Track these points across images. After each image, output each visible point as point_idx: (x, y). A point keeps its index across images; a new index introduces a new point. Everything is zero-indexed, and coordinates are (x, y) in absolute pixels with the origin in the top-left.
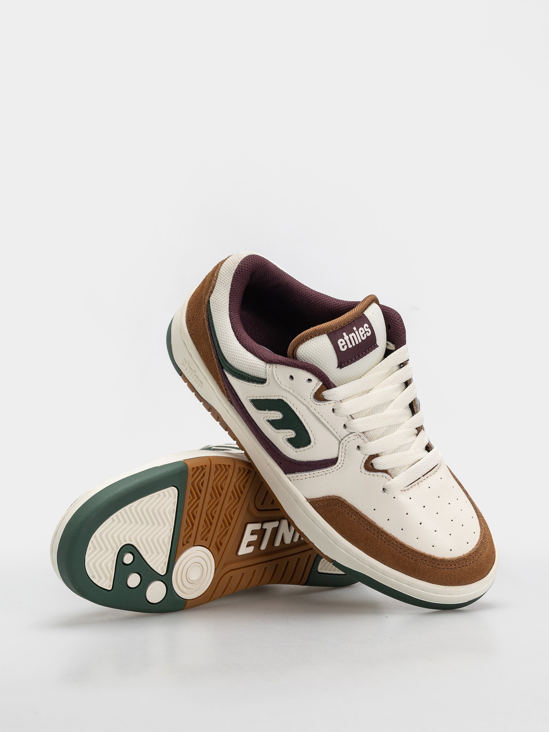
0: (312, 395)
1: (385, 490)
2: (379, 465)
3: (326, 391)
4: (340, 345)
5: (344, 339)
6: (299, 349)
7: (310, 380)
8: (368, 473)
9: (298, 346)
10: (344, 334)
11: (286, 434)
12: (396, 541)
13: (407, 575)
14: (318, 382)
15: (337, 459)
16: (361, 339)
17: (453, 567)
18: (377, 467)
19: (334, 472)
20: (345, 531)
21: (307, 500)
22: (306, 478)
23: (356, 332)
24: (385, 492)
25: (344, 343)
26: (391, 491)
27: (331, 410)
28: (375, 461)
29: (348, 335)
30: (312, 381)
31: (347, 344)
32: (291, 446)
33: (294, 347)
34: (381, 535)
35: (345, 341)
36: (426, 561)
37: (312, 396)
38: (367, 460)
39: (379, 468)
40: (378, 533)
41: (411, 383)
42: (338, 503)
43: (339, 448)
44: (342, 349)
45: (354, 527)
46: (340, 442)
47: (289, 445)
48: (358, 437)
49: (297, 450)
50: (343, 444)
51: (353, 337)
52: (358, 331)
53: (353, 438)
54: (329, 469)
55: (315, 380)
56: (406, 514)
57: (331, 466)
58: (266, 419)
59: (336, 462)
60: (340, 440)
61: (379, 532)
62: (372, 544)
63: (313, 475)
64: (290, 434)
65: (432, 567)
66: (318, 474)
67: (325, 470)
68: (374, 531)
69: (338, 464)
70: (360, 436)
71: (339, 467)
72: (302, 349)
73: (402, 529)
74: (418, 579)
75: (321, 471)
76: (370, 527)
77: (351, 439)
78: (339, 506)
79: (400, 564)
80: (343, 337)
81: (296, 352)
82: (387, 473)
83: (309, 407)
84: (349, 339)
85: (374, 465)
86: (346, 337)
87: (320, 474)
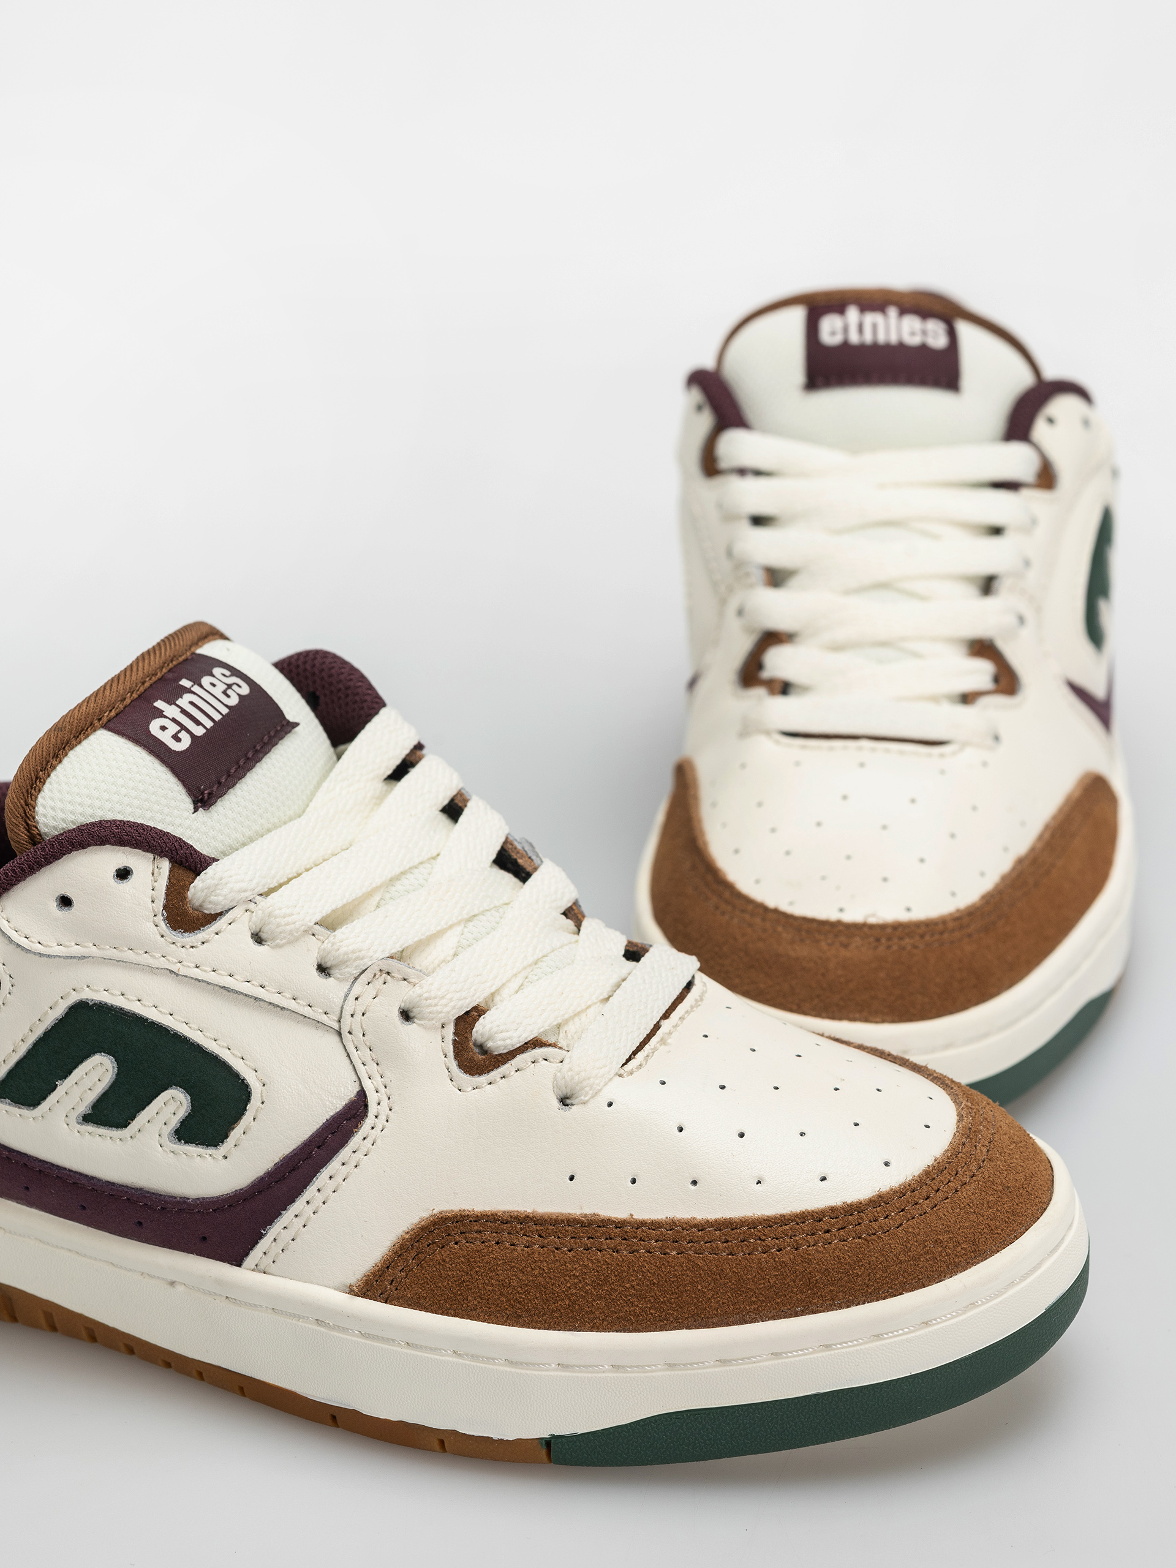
0: (160, 919)
1: (568, 1101)
2: (504, 1034)
3: (196, 881)
4: (166, 738)
5: (166, 717)
6: (39, 809)
7: (123, 874)
8: (483, 1079)
9: (33, 803)
10: (160, 704)
11: (162, 1118)
12: (696, 1226)
13: (796, 1315)
14: (154, 863)
15: (362, 1095)
16: (226, 706)
17: (926, 1205)
18: (500, 1043)
19: (379, 1142)
20: (519, 1302)
21: (351, 1291)
22: (304, 1226)
23: (196, 689)
24: (573, 1105)
25: (173, 728)
26: (587, 1089)
27: (251, 941)
28: (482, 1029)
29: (171, 702)
30: (132, 872)
31: (183, 728)
32: (200, 1150)
33: (21, 810)
34: (641, 1239)
35: (174, 720)
36: (828, 1231)
37: (162, 924)
38: (454, 1041)
39: (508, 1042)
40: (625, 1239)
41: (466, 801)
42: (449, 1235)
43: (348, 1056)
44: (177, 747)
45: (540, 1268)
46: (339, 1034)
47: (191, 1149)
48: (381, 980)
49: (223, 1149)
50: (350, 1033)
51: (192, 703)
52: (202, 687)
53: (371, 990)
54: (355, 1141)
55: (140, 862)
56: (677, 1131)
57: (357, 1127)
58: (73, 1119)
59: (366, 1106)
60: (336, 1026)
61: (626, 1232)
62: (628, 1285)
63: (320, 1197)
64: (172, 1107)
65: (859, 1238)
66: (332, 1185)
67: (345, 1153)
68: (611, 1239)
69: (372, 1109)
70: (388, 973)
71: (383, 1118)
72: (50, 803)
73: (694, 1183)
74: (840, 1307)
75: (334, 1166)
76: (589, 1238)
77: (367, 999)
78: (456, 1243)
79: (752, 1290)
80: (160, 714)
81: (37, 828)
82: (541, 1047)
83: (174, 968)
84: (184, 712)
85: (490, 1044)
86: (170, 711)
87: (338, 1179)
